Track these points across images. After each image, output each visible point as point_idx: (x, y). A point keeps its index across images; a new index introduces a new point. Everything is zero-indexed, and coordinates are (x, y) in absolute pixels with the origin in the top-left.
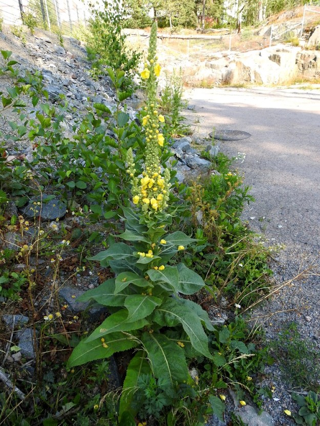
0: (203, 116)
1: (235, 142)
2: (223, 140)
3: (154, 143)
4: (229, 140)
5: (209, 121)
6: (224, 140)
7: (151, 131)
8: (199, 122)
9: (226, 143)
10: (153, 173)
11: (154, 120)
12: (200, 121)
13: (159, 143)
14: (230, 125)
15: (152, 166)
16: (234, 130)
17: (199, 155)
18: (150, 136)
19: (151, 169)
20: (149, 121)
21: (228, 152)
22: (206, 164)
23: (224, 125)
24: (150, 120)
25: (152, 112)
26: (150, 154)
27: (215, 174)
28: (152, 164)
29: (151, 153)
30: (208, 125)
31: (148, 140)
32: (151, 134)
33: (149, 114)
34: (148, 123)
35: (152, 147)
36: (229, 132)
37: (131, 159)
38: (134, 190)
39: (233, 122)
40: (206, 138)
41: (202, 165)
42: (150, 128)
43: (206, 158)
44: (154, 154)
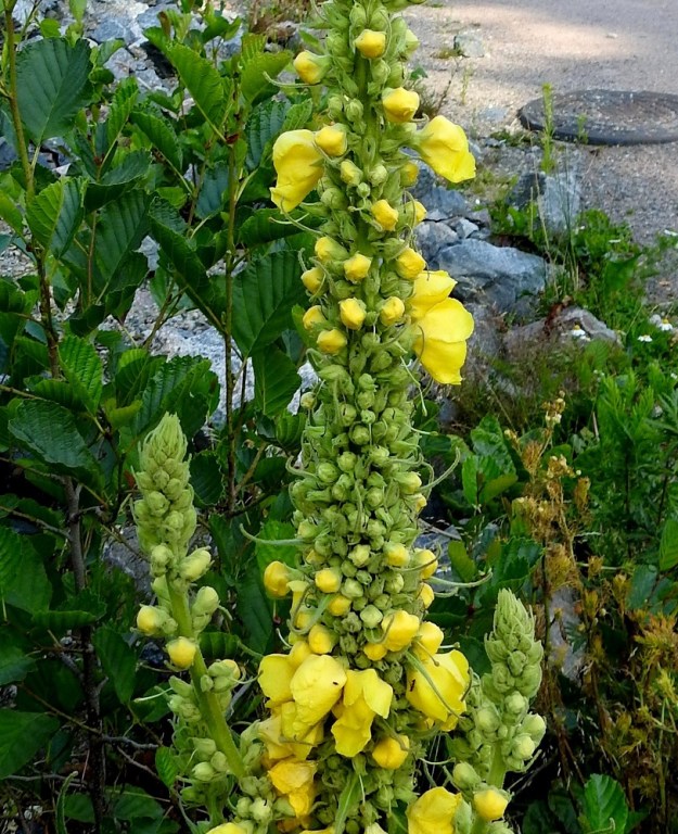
0: (477, 25)
1: (651, 151)
2: (592, 142)
3: (383, 359)
4: (625, 144)
5: (511, 49)
6: (597, 142)
7: (359, 264)
8: (459, 53)
9: (609, 156)
10: (372, 617)
11: (380, 172)
12: (467, 47)
13: (429, 360)
14: (614, 63)
15: (361, 554)
16: (636, 89)
17: (481, 226)
18: (353, 311)
19: (352, 588)
20: (335, 172)
21: (630, 203)
22: (526, 276)
23: (585, 67)
24: (349, 170)
25: (367, 98)
26: (346, 459)
27: (584, 330)
28: (366, 540)
29: (355, 448)
30: (505, 63)
31: (332, 338)
32: (359, 289)
33: (342, 117)
34: (329, 195)
35: (367, 398)
36: (619, 102)
37: (176, 519)
38: (202, 770)
39: (626, 52)
40: (504, 136)
41: (504, 277)
42: (349, 232)
43: (520, 241)
44: (381, 454)
